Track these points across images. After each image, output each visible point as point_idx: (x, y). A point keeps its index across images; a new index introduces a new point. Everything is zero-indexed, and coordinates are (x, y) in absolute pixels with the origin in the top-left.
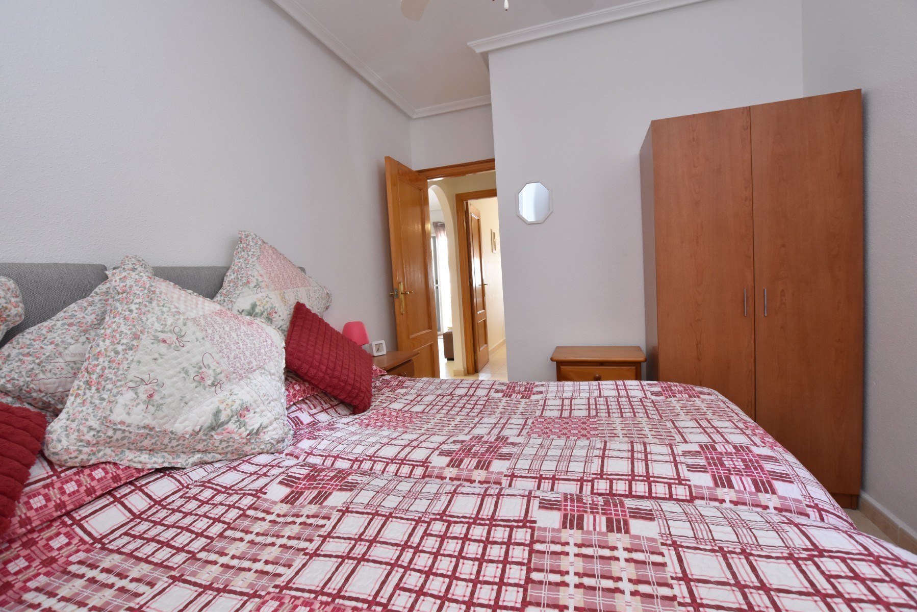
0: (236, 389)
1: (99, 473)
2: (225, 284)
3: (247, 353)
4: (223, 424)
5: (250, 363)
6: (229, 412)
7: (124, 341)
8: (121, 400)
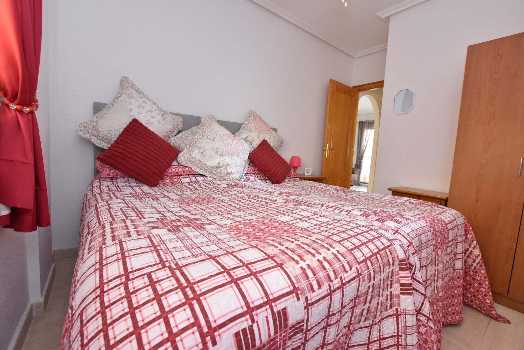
0: (227, 158)
1: (187, 169)
2: (241, 129)
3: (234, 149)
4: (220, 167)
5: (234, 152)
6: (222, 164)
7: (200, 137)
8: (195, 151)
